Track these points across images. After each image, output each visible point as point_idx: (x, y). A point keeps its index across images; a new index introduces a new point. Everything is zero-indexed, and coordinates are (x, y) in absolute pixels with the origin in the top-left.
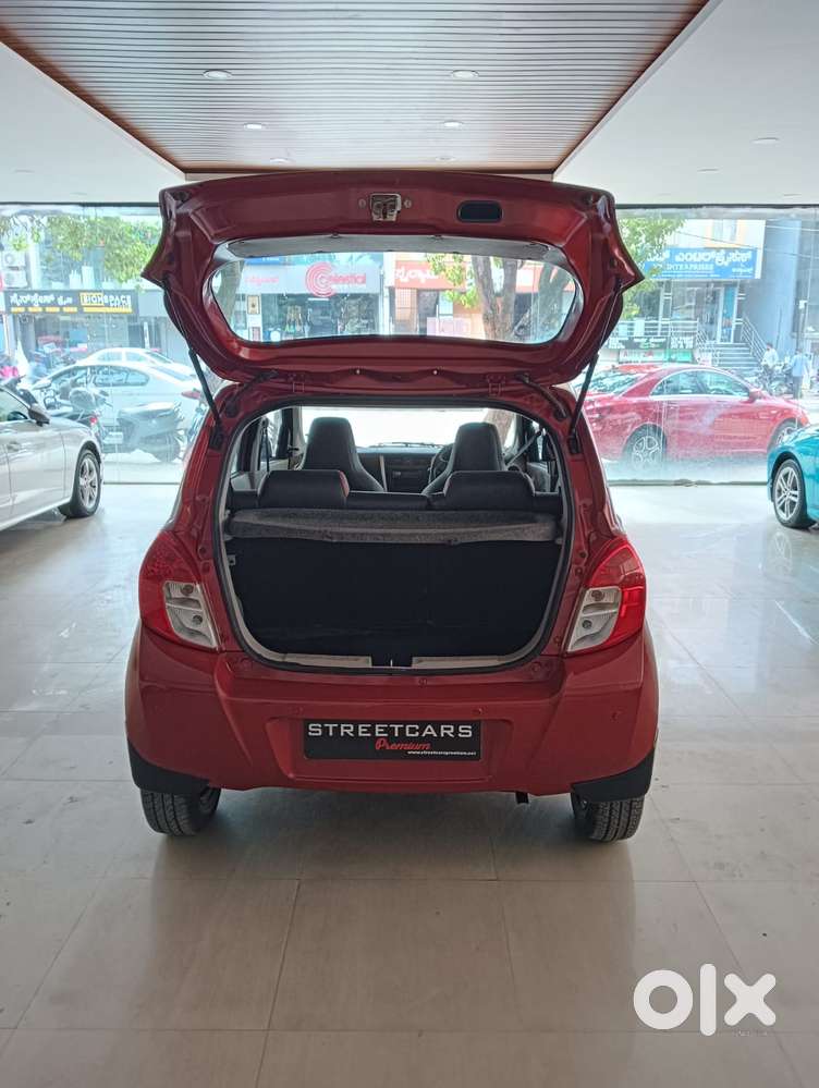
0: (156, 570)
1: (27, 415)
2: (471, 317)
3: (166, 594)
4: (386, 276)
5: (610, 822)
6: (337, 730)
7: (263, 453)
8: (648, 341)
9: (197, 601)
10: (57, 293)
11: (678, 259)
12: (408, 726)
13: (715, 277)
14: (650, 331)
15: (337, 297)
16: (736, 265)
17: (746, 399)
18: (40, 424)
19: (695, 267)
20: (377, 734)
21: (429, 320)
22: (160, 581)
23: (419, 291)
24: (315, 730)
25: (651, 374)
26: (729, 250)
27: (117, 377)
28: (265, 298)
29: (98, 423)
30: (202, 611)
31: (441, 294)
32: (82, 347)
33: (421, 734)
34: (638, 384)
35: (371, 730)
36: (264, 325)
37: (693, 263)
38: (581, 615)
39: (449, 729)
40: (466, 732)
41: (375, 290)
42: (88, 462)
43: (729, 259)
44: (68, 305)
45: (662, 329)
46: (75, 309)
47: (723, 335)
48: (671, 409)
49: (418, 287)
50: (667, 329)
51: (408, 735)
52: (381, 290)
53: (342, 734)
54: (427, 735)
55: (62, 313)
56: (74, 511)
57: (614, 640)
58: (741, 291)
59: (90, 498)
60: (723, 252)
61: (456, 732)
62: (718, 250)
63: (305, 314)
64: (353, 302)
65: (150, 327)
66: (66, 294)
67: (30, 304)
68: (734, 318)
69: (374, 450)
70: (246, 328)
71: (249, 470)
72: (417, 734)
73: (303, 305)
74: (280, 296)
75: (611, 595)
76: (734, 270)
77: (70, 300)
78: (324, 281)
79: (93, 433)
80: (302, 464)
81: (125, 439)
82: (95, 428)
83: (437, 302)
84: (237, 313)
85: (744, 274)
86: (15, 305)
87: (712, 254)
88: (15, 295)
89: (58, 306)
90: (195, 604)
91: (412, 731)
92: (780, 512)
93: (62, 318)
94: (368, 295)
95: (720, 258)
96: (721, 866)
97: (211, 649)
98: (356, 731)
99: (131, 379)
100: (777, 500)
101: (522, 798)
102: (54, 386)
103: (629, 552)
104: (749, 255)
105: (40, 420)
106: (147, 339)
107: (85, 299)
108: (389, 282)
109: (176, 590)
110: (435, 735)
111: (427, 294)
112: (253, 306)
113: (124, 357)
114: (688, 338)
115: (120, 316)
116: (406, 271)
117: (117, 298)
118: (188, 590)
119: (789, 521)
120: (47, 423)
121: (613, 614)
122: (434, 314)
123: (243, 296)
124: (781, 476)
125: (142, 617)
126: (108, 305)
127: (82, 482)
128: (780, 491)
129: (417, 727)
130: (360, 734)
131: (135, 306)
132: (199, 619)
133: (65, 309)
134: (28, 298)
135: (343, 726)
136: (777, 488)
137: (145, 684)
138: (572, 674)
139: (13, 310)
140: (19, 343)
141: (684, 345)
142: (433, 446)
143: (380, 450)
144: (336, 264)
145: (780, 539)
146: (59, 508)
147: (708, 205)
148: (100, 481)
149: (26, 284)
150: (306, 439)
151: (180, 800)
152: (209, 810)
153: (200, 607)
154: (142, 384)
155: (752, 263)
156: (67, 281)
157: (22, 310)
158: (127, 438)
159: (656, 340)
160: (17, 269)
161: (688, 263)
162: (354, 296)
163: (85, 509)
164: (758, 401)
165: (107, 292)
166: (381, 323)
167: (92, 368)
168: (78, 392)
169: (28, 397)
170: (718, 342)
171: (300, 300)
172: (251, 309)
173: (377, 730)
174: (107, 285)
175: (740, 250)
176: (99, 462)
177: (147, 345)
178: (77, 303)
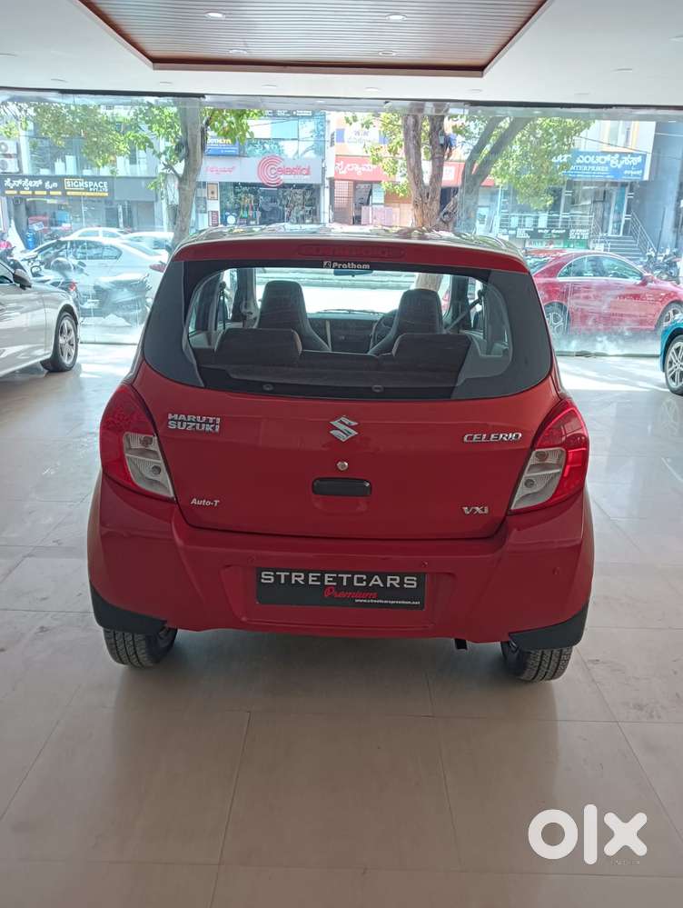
0: (116, 422)
1: (12, 279)
2: (399, 207)
3: (126, 445)
4: (327, 169)
5: (540, 665)
6: (288, 578)
7: (220, 315)
8: (550, 232)
9: (155, 452)
10: (45, 178)
11: (578, 161)
12: (356, 576)
13: (610, 177)
14: (552, 224)
15: (284, 186)
16: (629, 167)
17: (639, 282)
18: (23, 287)
19: (593, 168)
20: (326, 583)
21: (363, 208)
22: (120, 431)
23: (356, 183)
24: (267, 578)
25: (558, 258)
26: (622, 154)
27: (94, 252)
28: (223, 186)
29: (76, 290)
30: (161, 462)
31: (375, 185)
32: (66, 226)
33: (368, 584)
34: (547, 266)
35: (321, 579)
36: (222, 211)
37: (590, 164)
38: (526, 475)
39: (395, 580)
40: (411, 582)
41: (318, 181)
42: (67, 323)
43: (622, 162)
44: (54, 189)
45: (563, 222)
46: (60, 193)
47: (613, 228)
48: (575, 289)
49: (355, 178)
50: (567, 222)
51: (356, 584)
52: (323, 181)
53: (293, 582)
54: (374, 585)
55: (49, 196)
56: (55, 366)
57: (556, 499)
58: (631, 190)
59: (69, 355)
60: (617, 156)
61: (402, 583)
62: (613, 154)
63: (257, 201)
64: (298, 191)
65: (124, 209)
66: (52, 179)
67: (21, 188)
68: (624, 215)
69: (320, 316)
70: (205, 212)
71: (207, 330)
72: (365, 583)
73: (255, 193)
74: (235, 185)
75: (554, 456)
76: (626, 172)
77: (55, 185)
78: (273, 171)
79: (71, 297)
80: (256, 324)
81: (99, 306)
82: (73, 294)
83: (371, 193)
84: (198, 199)
85: (634, 175)
86: (8, 188)
87: (607, 158)
88: (9, 180)
89: (44, 190)
90: (152, 455)
91: (360, 580)
92: (670, 381)
93: (49, 201)
94: (312, 185)
95: (614, 161)
96: (640, 707)
97: (169, 498)
98: (306, 579)
99: (106, 253)
100: (668, 370)
101: (461, 644)
102: (39, 258)
103: (574, 414)
104: (639, 159)
105: (22, 284)
106: (121, 220)
107: (68, 184)
108: (330, 173)
109: (134, 441)
110: (382, 585)
111: (362, 186)
112: (213, 193)
113: (101, 234)
114: (584, 231)
115: (99, 199)
116: (345, 165)
117: (96, 184)
118: (146, 442)
119: (679, 389)
120: (30, 287)
121: (555, 474)
122: (368, 204)
123: (204, 183)
124: (672, 349)
125: (103, 466)
126: (87, 190)
127: (61, 340)
128: (671, 363)
129: (365, 577)
130: (310, 583)
131: (111, 191)
132: (157, 469)
133: (52, 193)
134: (20, 182)
135: (294, 574)
136: (668, 360)
137: (106, 530)
138: (515, 530)
139: (7, 192)
140: (12, 221)
141: (581, 236)
142: (374, 313)
143: (327, 316)
144: (283, 157)
145: (669, 404)
146: (41, 362)
147: (616, 106)
148: (77, 340)
149: (18, 170)
150: (259, 304)
151: (139, 637)
152: (167, 644)
153: (158, 458)
154: (116, 258)
155: (641, 166)
156: (53, 169)
157: (15, 192)
158: (102, 304)
159: (557, 231)
160: (9, 156)
161: (587, 165)
162: (300, 186)
163: (64, 364)
164: (649, 284)
165: (87, 178)
166: (322, 210)
167: (72, 242)
168: (58, 262)
169: (16, 265)
170: (609, 235)
171: (253, 188)
172: (210, 195)
173: (326, 579)
174: (87, 172)
175: (632, 155)
176: (77, 324)
177: (121, 225)
178: (61, 187)
